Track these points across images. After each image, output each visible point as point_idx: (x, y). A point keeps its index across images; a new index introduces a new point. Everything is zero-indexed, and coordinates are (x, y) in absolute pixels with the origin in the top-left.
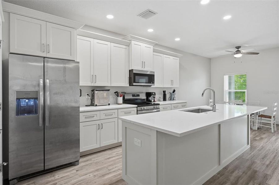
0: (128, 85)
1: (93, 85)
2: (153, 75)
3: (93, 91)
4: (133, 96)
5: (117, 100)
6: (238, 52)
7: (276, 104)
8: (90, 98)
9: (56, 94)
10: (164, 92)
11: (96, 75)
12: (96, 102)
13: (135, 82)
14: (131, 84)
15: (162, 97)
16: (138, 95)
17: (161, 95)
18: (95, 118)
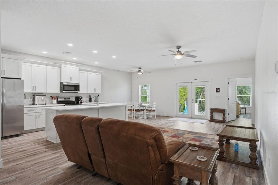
0: (60, 92)
1: (34, 92)
2: (79, 86)
3: (34, 95)
4: (65, 99)
5: (52, 101)
6: (139, 71)
7: (155, 103)
8: (32, 100)
9: (9, 97)
10: (90, 96)
11: (35, 86)
12: (36, 103)
13: (64, 90)
14: (61, 91)
15: (88, 99)
16: (69, 99)
17: (88, 98)
18: (34, 111)
